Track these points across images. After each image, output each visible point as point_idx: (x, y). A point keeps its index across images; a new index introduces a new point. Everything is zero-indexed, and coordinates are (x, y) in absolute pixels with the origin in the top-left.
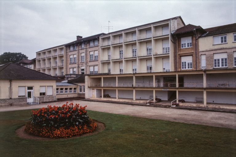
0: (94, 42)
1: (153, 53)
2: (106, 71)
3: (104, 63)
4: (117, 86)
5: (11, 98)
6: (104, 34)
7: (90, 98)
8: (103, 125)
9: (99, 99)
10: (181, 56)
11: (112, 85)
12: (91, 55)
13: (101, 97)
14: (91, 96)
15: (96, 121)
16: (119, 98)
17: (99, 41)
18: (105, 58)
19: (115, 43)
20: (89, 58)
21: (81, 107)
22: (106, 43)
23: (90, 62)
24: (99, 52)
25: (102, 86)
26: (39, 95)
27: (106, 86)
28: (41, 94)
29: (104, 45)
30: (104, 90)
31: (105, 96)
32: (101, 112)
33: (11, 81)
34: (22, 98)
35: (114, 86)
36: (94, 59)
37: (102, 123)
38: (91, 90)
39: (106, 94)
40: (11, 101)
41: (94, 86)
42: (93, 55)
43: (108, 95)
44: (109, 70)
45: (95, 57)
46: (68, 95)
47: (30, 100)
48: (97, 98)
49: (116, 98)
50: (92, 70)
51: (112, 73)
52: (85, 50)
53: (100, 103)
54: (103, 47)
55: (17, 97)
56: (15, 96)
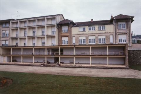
0: (6, 24)
1: (46, 34)
2: (15, 44)
3: (13, 39)
4: (22, 54)
6: (13, 20)
7: (2, 63)
8: (11, 80)
9: (9, 63)
10: (62, 37)
11: (18, 53)
12: (3, 33)
13: (10, 61)
14: (3, 61)
15: (6, 78)
16: (23, 62)
17: (9, 24)
18: (14, 35)
19: (21, 26)
20: (1, 35)
22: (15, 26)
23: (2, 37)
24: (10, 31)
25: (11, 54)
27: (14, 54)
29: (13, 27)
30: (13, 57)
31: (13, 61)
32: (10, 72)
35: (20, 54)
36: (5, 36)
37: (10, 79)
38: (3, 57)
39: (14, 59)
41: (5, 54)
42: (5, 33)
43: (16, 60)
44: (17, 44)
45: (7, 34)
48: (8, 63)
49: (21, 62)
50: (4, 43)
51: (19, 45)
53: (10, 65)
54: (12, 28)
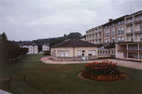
0: (121, 22)
2: (130, 40)
3: (128, 35)
4: (138, 50)
5: (74, 57)
6: (127, 16)
7: (119, 58)
8: (129, 76)
9: (125, 58)
11: (135, 49)
12: (119, 30)
13: (127, 57)
14: (120, 56)
15: (124, 73)
16: (140, 59)
17: (124, 20)
18: (129, 31)
19: (136, 21)
20: (117, 32)
21: (113, 63)
22: (129, 22)
23: (118, 35)
24: (124, 28)
25: (127, 50)
26: (88, 55)
27: (130, 50)
28: (89, 55)
29: (128, 23)
30: (129, 53)
31: (129, 57)
32: (127, 67)
33: (74, 48)
34: (79, 57)
35: (136, 50)
37: (128, 74)
38: (120, 53)
39: (130, 55)
40: (74, 58)
41: (121, 50)
43: (132, 56)
44: (132, 39)
45: (122, 31)
46: (105, 56)
47: (84, 58)
48: (124, 58)
49: (138, 58)
50: (120, 40)
51: (134, 41)
52: (115, 27)
53: (126, 61)
55: (77, 56)
56: (76, 56)
